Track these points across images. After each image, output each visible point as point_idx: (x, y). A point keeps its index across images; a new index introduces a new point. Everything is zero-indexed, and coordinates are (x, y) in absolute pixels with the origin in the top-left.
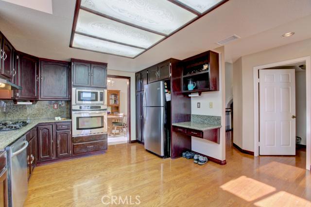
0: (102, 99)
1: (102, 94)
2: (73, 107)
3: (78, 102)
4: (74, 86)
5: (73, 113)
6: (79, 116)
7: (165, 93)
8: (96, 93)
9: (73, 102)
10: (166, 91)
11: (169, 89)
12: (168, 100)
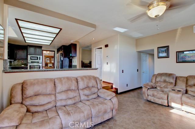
0: (40, 59)
1: (40, 57)
2: (28, 62)
3: (30, 60)
4: (29, 55)
5: (28, 64)
6: (31, 65)
7: (61, 57)
8: (37, 57)
9: (28, 60)
10: (61, 56)
11: (62, 56)
12: (62, 59)
